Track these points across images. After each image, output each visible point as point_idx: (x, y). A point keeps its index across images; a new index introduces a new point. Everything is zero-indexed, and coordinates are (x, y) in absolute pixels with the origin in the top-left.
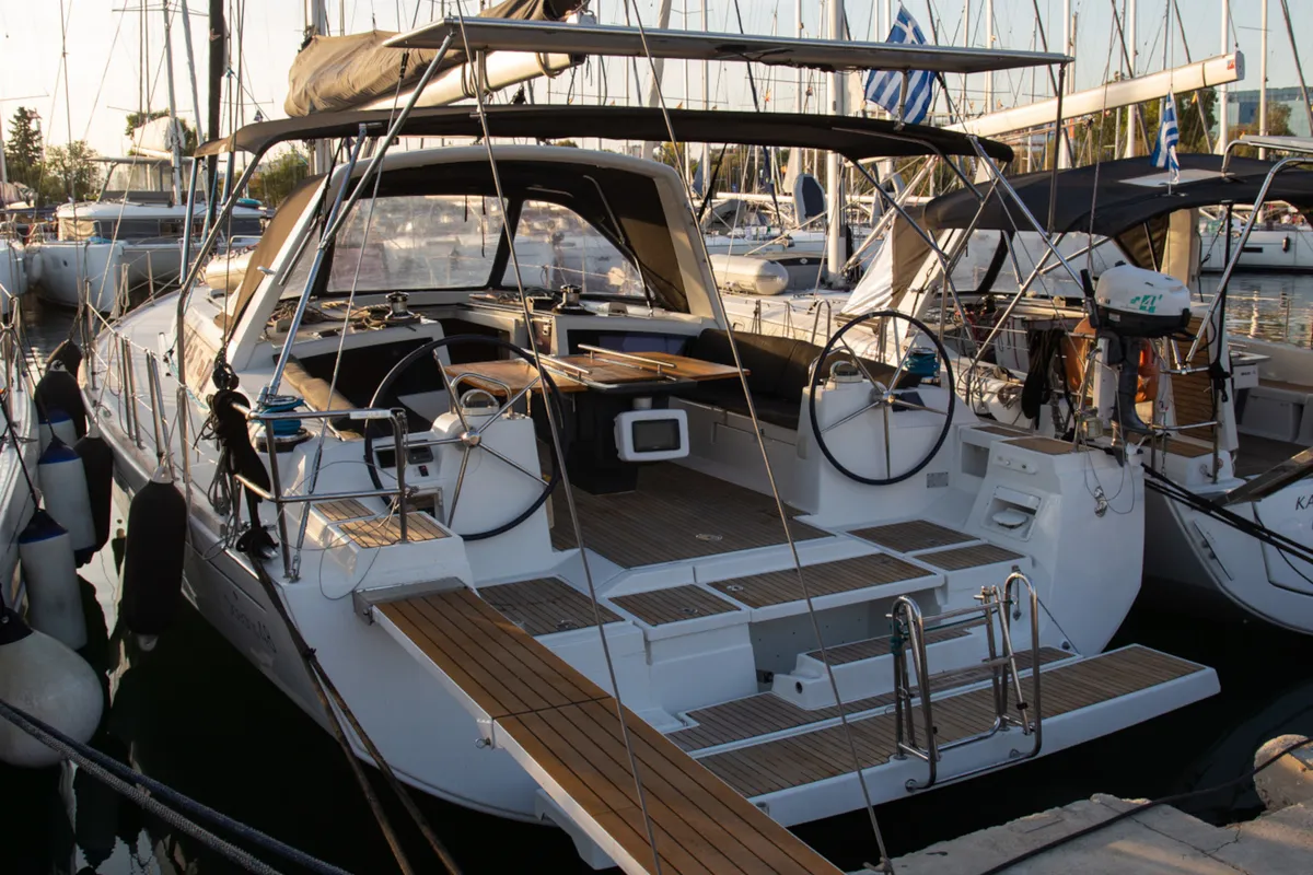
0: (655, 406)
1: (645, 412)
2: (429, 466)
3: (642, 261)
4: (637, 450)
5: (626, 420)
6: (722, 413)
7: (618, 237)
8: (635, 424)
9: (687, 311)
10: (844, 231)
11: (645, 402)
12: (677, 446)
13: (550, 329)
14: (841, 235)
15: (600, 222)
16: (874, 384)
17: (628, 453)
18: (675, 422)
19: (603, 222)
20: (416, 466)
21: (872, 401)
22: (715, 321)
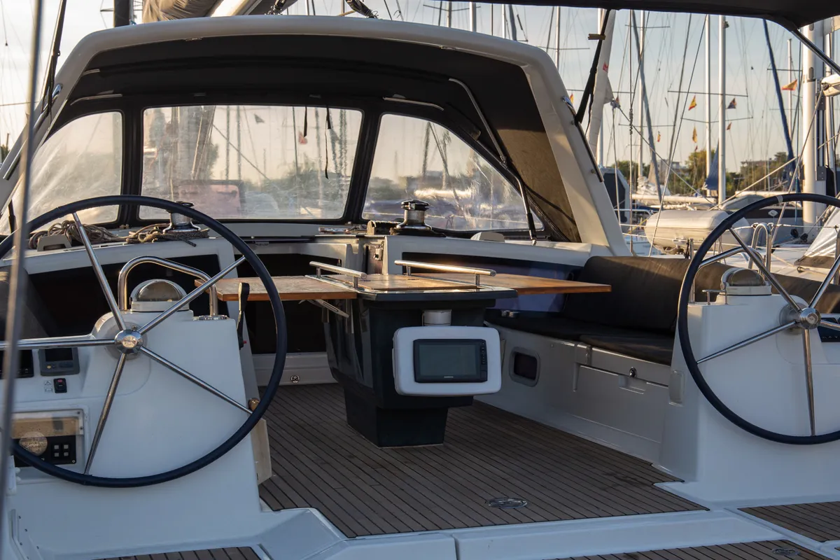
0: (455, 322)
1: (439, 328)
2: (71, 380)
3: (528, 184)
4: (419, 379)
5: (405, 338)
6: (587, 350)
7: (498, 156)
8: (417, 344)
9: (579, 240)
10: (824, 174)
11: (441, 316)
12: (482, 377)
13: (382, 251)
14: (819, 179)
15: (475, 138)
16: (788, 299)
17: (406, 383)
18: (481, 345)
19: (479, 139)
20: (51, 379)
21: (785, 322)
22: (610, 249)
